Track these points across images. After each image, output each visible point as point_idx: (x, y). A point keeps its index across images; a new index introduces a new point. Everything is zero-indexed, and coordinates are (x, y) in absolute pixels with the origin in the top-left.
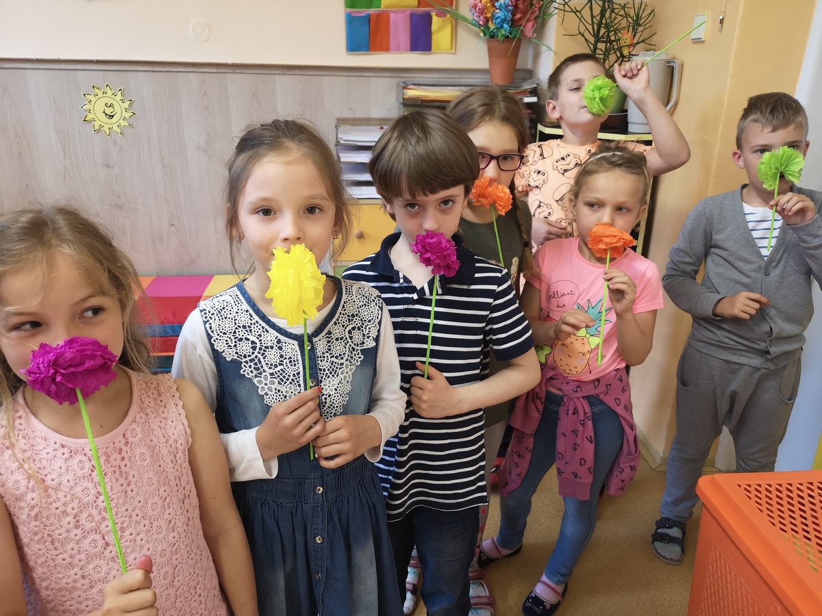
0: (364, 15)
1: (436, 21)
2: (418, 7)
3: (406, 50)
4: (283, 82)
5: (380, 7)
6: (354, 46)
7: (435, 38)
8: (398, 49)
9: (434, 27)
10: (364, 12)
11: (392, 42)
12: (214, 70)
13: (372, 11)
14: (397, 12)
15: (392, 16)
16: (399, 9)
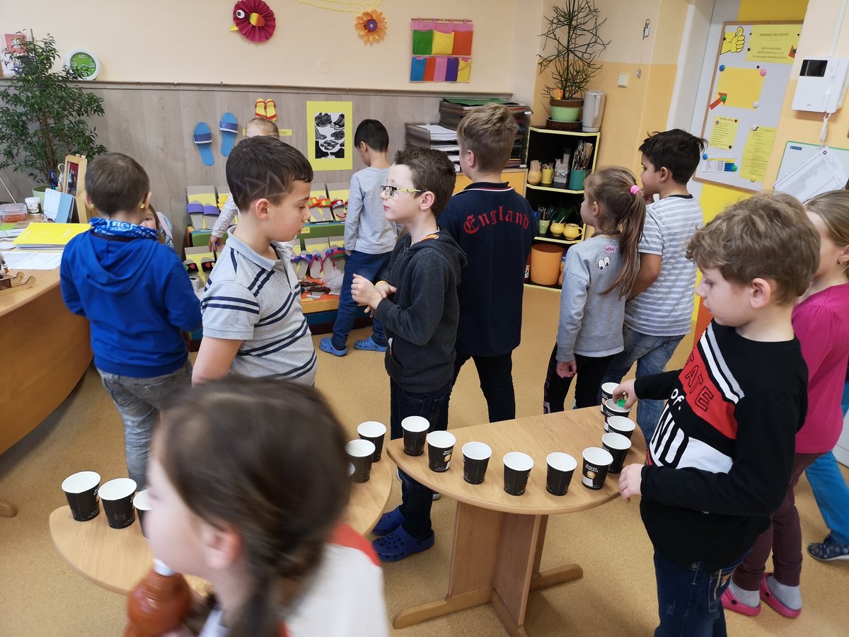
0: (421, 59)
1: (462, 64)
2: (452, 54)
4: (374, 100)
5: (432, 54)
6: (415, 77)
7: (459, 73)
8: (439, 80)
9: (460, 67)
10: (422, 57)
11: (436, 75)
12: (336, 93)
13: (427, 56)
14: (440, 57)
15: (438, 60)
16: (442, 56)
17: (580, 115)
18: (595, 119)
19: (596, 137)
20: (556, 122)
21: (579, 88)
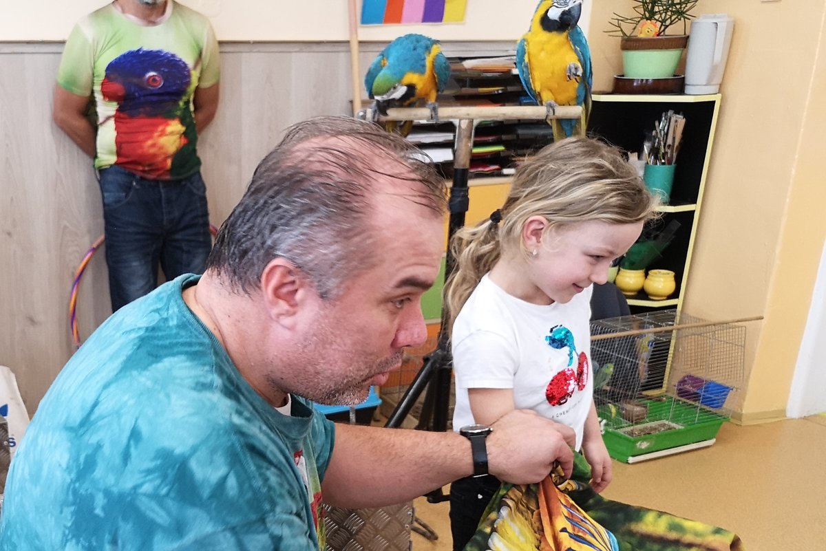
3: (417, 22)
4: (299, 59)
6: (368, 18)
8: (411, 19)
11: (406, 11)
17: (682, 64)
18: (714, 68)
19: (714, 102)
20: (632, 80)
21: (680, 13)
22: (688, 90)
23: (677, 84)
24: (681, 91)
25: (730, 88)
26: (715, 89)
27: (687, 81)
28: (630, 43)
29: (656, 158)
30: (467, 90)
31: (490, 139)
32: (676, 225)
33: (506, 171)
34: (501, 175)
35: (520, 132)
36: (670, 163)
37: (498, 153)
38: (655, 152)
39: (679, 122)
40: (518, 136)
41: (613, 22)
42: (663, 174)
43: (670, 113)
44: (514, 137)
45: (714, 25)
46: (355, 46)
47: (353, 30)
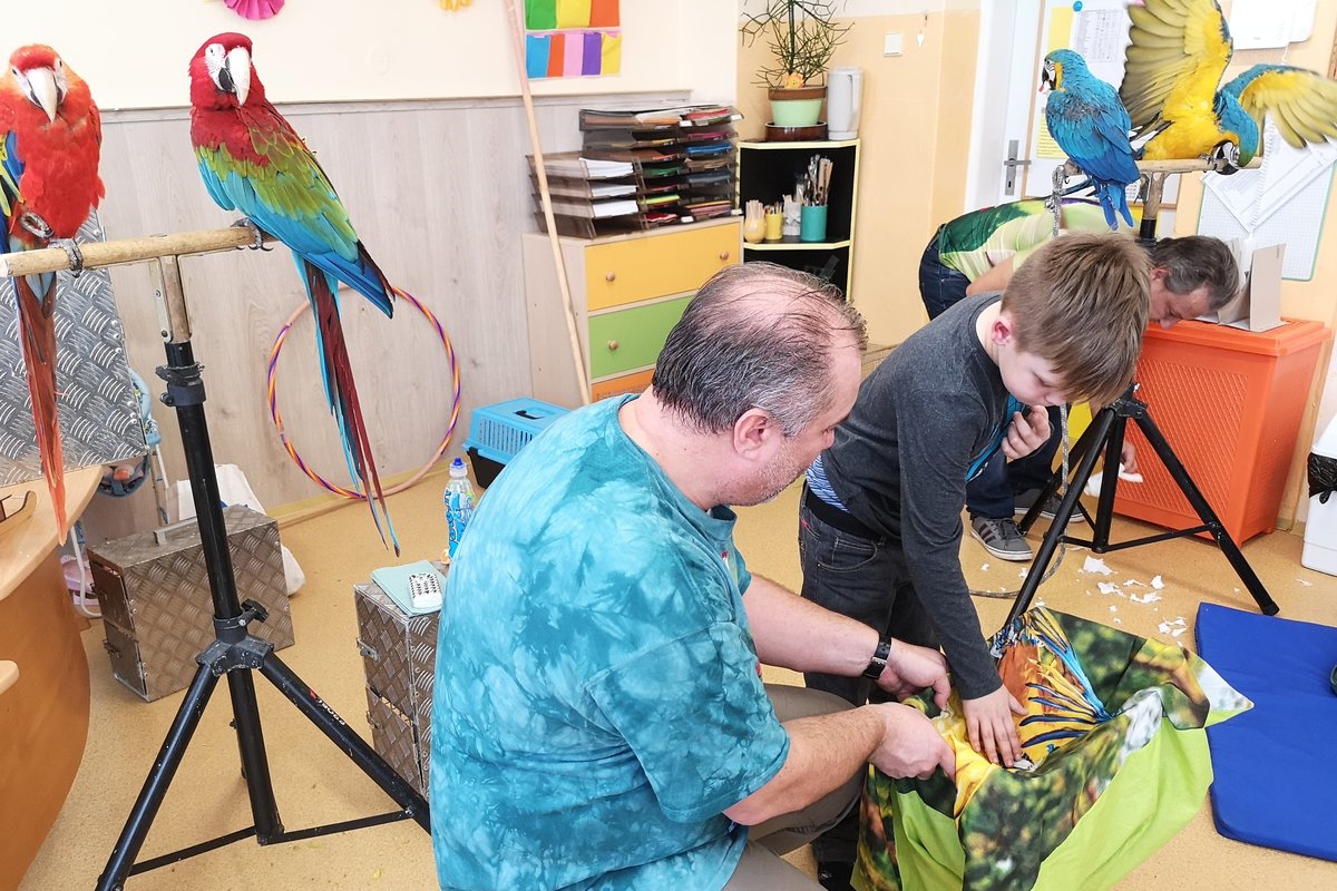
0: (541, 36)
1: (606, 42)
2: (590, 26)
3: (577, 74)
4: (472, 117)
5: (554, 27)
7: (603, 58)
8: (571, 73)
9: (604, 48)
10: (541, 33)
11: (567, 65)
12: (400, 108)
13: (549, 31)
14: (570, 32)
15: (568, 38)
16: (574, 29)
17: (823, 112)
18: (853, 116)
19: (855, 147)
20: (783, 129)
21: (818, 65)
22: (831, 136)
23: (821, 131)
24: (826, 138)
25: (866, 133)
26: (854, 135)
27: (830, 128)
28: (777, 94)
29: (811, 200)
30: (641, 143)
31: (666, 189)
32: (834, 261)
33: (684, 219)
34: (681, 223)
35: (691, 181)
36: (823, 204)
37: (675, 202)
38: (809, 194)
39: (827, 165)
40: (690, 185)
41: (760, 73)
42: (817, 214)
43: (817, 157)
44: (687, 186)
45: (848, 79)
46: (528, 100)
47: (526, 87)
